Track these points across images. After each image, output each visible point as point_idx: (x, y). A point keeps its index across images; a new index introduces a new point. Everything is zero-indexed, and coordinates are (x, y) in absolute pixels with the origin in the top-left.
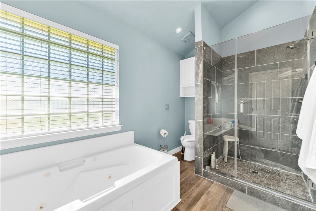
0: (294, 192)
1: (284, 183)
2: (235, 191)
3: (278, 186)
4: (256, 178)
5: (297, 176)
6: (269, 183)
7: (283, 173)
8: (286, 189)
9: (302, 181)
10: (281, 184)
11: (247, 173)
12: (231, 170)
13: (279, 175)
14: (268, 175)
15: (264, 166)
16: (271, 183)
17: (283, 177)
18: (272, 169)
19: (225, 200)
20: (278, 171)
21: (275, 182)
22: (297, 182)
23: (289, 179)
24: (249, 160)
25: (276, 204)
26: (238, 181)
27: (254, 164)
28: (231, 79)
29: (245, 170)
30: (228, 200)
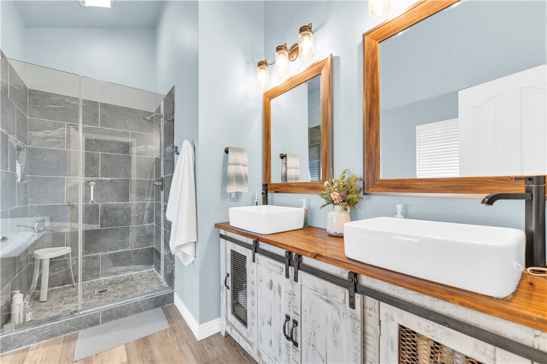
0: (152, 288)
1: (140, 285)
2: (81, 332)
3: (136, 291)
4: (107, 297)
5: (149, 272)
6: (124, 294)
7: (136, 275)
8: (144, 289)
9: (155, 275)
10: (138, 287)
11: (91, 298)
12: (61, 307)
13: (132, 279)
14: (120, 286)
15: (112, 277)
16: (128, 292)
17: (138, 280)
18: (123, 276)
19: (69, 354)
20: (130, 275)
21: (131, 288)
22: (151, 278)
23: (143, 278)
24: (88, 278)
25: (139, 311)
26: (85, 313)
27: (97, 281)
28: (51, 137)
29: (87, 296)
30: (75, 351)
